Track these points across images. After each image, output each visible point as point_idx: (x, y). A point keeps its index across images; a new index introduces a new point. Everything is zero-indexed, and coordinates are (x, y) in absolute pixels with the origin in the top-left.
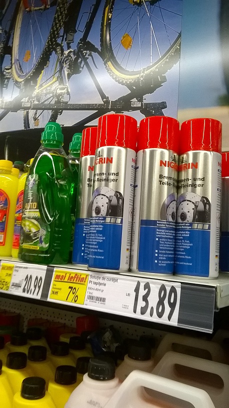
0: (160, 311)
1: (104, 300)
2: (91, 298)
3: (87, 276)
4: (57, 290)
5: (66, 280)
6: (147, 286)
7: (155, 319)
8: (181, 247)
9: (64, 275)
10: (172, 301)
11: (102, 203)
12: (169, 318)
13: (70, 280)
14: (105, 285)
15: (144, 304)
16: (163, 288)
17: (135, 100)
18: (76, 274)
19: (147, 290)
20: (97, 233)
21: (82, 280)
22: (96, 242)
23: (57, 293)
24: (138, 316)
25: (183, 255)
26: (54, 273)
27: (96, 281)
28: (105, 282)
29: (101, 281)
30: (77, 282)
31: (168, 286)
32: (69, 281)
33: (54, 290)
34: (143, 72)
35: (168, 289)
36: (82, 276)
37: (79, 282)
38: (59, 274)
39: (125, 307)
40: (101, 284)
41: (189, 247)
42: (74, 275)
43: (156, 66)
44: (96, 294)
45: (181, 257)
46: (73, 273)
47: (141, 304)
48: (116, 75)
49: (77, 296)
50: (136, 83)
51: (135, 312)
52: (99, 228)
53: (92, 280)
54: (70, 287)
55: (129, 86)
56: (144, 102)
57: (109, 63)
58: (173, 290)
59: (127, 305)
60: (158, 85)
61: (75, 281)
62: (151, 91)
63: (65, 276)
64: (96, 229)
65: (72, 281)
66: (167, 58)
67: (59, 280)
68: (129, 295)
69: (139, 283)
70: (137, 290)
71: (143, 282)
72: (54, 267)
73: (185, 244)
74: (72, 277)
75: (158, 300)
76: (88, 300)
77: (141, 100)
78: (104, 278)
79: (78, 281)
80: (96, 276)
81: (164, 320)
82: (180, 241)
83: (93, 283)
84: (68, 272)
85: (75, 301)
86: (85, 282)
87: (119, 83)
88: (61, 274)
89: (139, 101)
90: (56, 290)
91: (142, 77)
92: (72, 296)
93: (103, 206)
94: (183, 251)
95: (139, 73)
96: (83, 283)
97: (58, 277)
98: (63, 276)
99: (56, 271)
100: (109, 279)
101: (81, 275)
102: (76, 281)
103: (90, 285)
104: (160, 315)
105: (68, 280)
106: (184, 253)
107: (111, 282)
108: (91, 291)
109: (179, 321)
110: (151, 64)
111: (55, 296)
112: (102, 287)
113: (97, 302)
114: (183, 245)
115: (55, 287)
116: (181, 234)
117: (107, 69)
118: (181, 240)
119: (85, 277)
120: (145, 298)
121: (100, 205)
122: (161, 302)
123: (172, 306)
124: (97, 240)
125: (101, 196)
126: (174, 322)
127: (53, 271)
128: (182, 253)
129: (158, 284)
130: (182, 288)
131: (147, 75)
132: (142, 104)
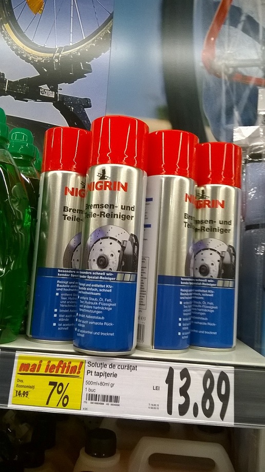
0: (207, 407)
1: (116, 399)
2: (93, 398)
3: (82, 363)
4: (26, 390)
5: (42, 371)
6: (185, 374)
7: (202, 420)
8: (200, 310)
9: (37, 362)
10: (223, 392)
11: (111, 250)
12: (222, 415)
13: (50, 371)
14: (115, 375)
15: (182, 400)
16: (208, 375)
17: (45, 87)
18: (61, 362)
19: (185, 379)
20: (101, 296)
21: (74, 371)
22: (100, 310)
23: (25, 394)
24: (175, 418)
25: (203, 321)
26: (16, 361)
27: (98, 370)
28: (116, 371)
29: (108, 370)
30: (64, 374)
31: (216, 372)
32: (48, 373)
33: (19, 389)
34: (59, 52)
35: (216, 376)
36: (73, 364)
37: (68, 374)
38: (26, 362)
39: (154, 407)
40: (108, 375)
41: (213, 311)
42: (56, 363)
43: (78, 48)
44: (100, 391)
45: (201, 323)
46: (55, 359)
47: (178, 400)
48: (18, 46)
49: (67, 397)
50: (48, 64)
51: (170, 412)
52: (105, 288)
53: (91, 369)
54: (51, 383)
55: (38, 66)
56: (60, 92)
57: (7, 26)
58: (223, 376)
59: (157, 403)
60: (80, 74)
61: (59, 373)
62: (70, 80)
63: (40, 365)
64: (100, 290)
65: (54, 373)
66: (93, 42)
67: (29, 372)
68: (157, 388)
69: (171, 370)
70: (170, 380)
71: (178, 368)
72: (15, 350)
73: (207, 307)
74: (54, 366)
75: (203, 392)
76: (89, 402)
77: (55, 89)
78: (112, 366)
79: (67, 372)
80: (99, 362)
81: (215, 420)
82: (200, 303)
83: (93, 374)
84: (45, 359)
85: (64, 405)
86: (79, 372)
87: (22, 58)
88: (32, 362)
89: (51, 90)
90: (22, 390)
91: (57, 57)
92: (56, 397)
93: (112, 255)
94: (203, 316)
95: (53, 51)
96: (76, 374)
97: (24, 367)
98: (35, 365)
99: (20, 358)
100: (122, 367)
101: (70, 363)
102: (62, 372)
103: (89, 378)
104: (208, 413)
105: (46, 371)
106: (206, 319)
107: (126, 371)
108: (92, 387)
109: (237, 419)
110: (71, 44)
111: (23, 399)
112: (110, 380)
113: (105, 403)
114: (204, 308)
115: (20, 384)
116: (201, 293)
117: (3, 34)
118: (201, 300)
119: (78, 364)
120: (184, 391)
121: (107, 253)
122: (207, 395)
123: (224, 399)
124: (103, 308)
125: (110, 241)
126: (229, 421)
127: (13, 357)
128: (203, 319)
129: (202, 369)
130: (236, 373)
131: (64, 57)
132: (56, 95)
